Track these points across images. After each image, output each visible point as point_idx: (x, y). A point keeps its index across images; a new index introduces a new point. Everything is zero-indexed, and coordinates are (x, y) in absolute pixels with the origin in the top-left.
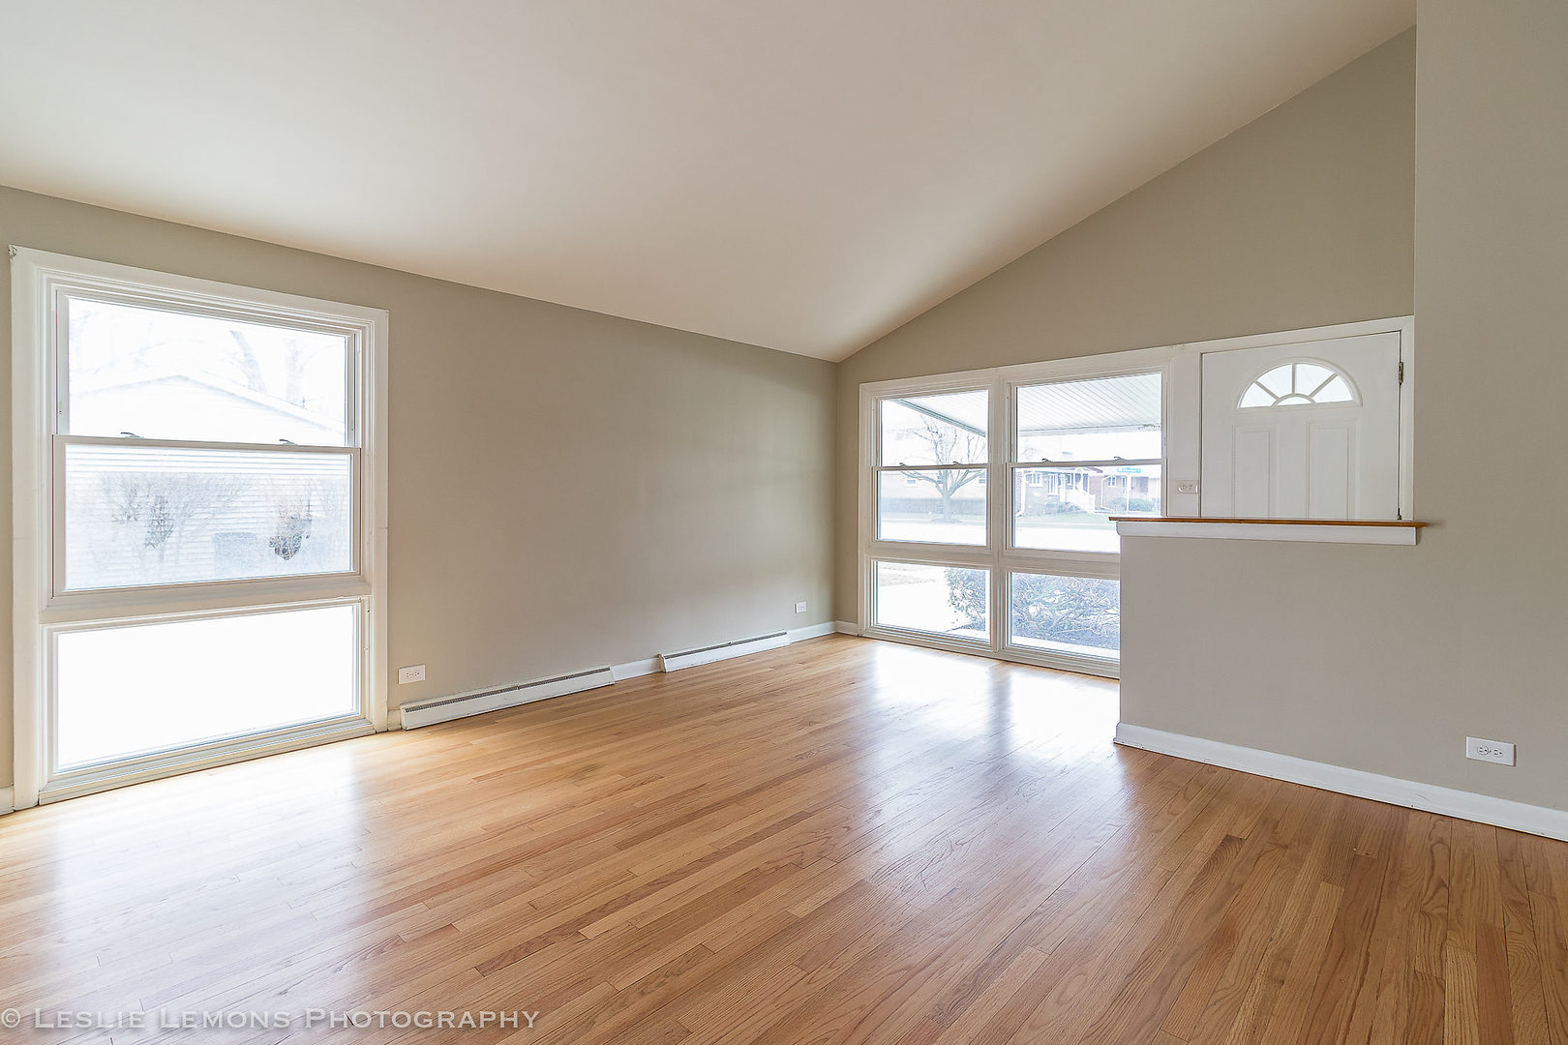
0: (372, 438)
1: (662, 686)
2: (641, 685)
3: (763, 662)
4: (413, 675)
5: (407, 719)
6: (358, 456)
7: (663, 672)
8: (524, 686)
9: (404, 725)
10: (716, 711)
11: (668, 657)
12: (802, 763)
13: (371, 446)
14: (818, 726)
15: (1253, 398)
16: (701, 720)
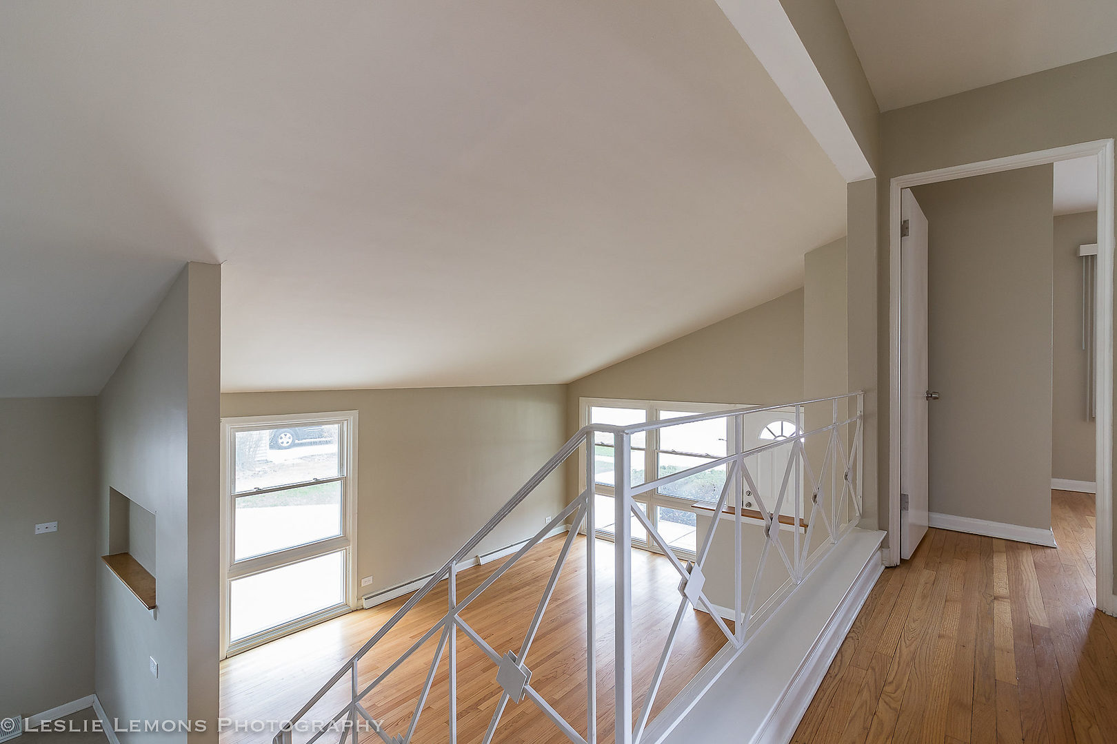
0: (351, 471)
1: (481, 575)
2: (470, 575)
3: (530, 556)
4: (367, 582)
5: (366, 604)
6: (344, 480)
7: (479, 565)
8: (416, 581)
9: (365, 607)
10: (511, 592)
11: (482, 557)
12: (554, 624)
13: (351, 476)
14: (560, 602)
15: (765, 435)
16: (505, 599)
